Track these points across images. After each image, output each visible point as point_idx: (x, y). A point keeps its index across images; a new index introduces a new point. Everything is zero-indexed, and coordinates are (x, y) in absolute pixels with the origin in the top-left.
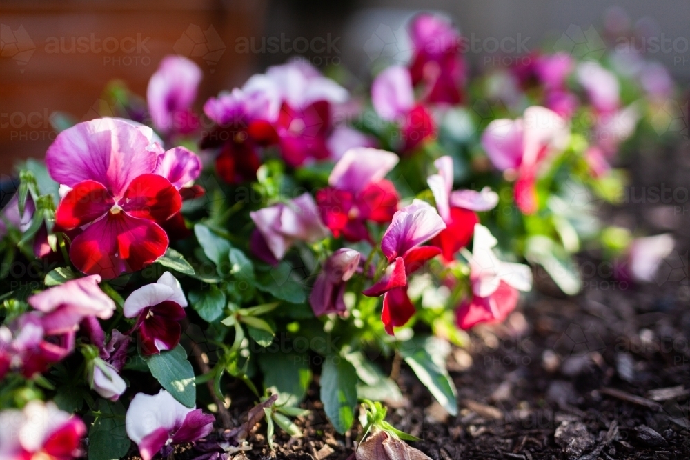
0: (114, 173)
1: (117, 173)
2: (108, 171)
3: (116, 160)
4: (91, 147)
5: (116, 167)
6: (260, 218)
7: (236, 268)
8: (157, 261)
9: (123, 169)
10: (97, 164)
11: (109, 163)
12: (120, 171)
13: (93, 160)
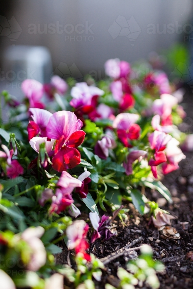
0: (65, 131)
1: (66, 131)
2: (63, 131)
3: (67, 127)
4: (57, 122)
5: (67, 129)
6: (102, 143)
7: (97, 162)
8: (80, 163)
9: (69, 130)
10: (60, 129)
11: (64, 128)
12: (68, 130)
13: (59, 128)
